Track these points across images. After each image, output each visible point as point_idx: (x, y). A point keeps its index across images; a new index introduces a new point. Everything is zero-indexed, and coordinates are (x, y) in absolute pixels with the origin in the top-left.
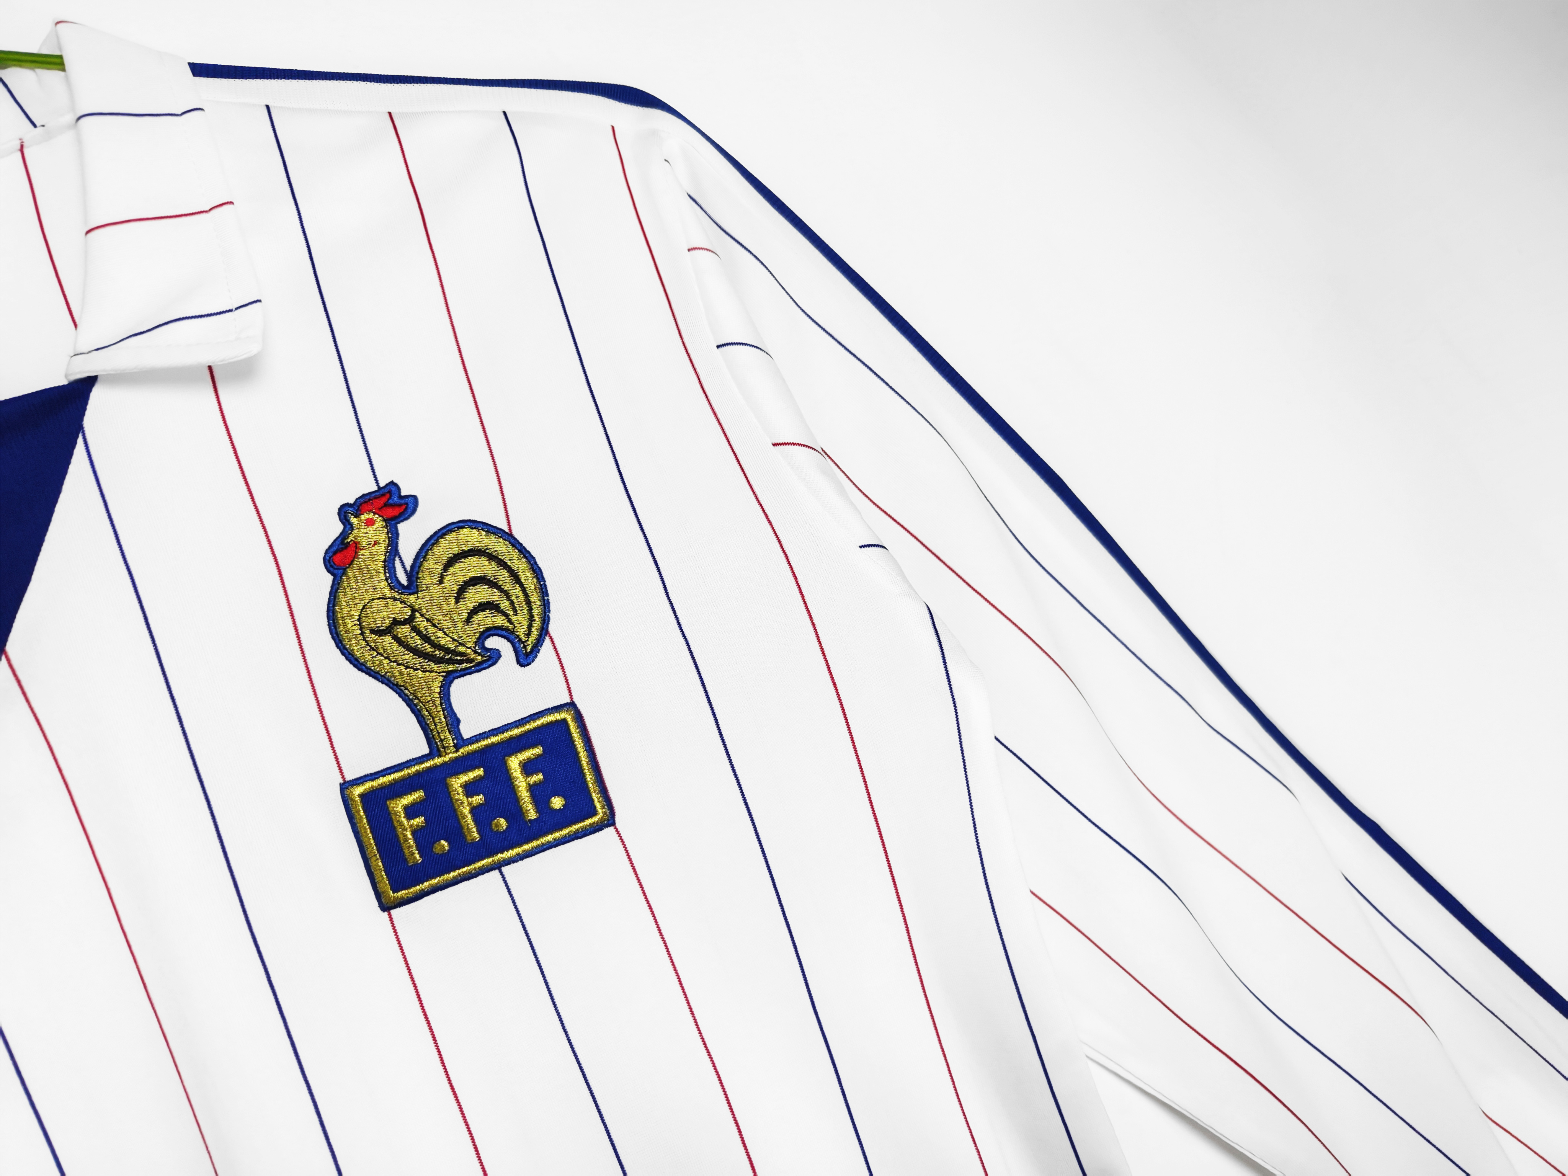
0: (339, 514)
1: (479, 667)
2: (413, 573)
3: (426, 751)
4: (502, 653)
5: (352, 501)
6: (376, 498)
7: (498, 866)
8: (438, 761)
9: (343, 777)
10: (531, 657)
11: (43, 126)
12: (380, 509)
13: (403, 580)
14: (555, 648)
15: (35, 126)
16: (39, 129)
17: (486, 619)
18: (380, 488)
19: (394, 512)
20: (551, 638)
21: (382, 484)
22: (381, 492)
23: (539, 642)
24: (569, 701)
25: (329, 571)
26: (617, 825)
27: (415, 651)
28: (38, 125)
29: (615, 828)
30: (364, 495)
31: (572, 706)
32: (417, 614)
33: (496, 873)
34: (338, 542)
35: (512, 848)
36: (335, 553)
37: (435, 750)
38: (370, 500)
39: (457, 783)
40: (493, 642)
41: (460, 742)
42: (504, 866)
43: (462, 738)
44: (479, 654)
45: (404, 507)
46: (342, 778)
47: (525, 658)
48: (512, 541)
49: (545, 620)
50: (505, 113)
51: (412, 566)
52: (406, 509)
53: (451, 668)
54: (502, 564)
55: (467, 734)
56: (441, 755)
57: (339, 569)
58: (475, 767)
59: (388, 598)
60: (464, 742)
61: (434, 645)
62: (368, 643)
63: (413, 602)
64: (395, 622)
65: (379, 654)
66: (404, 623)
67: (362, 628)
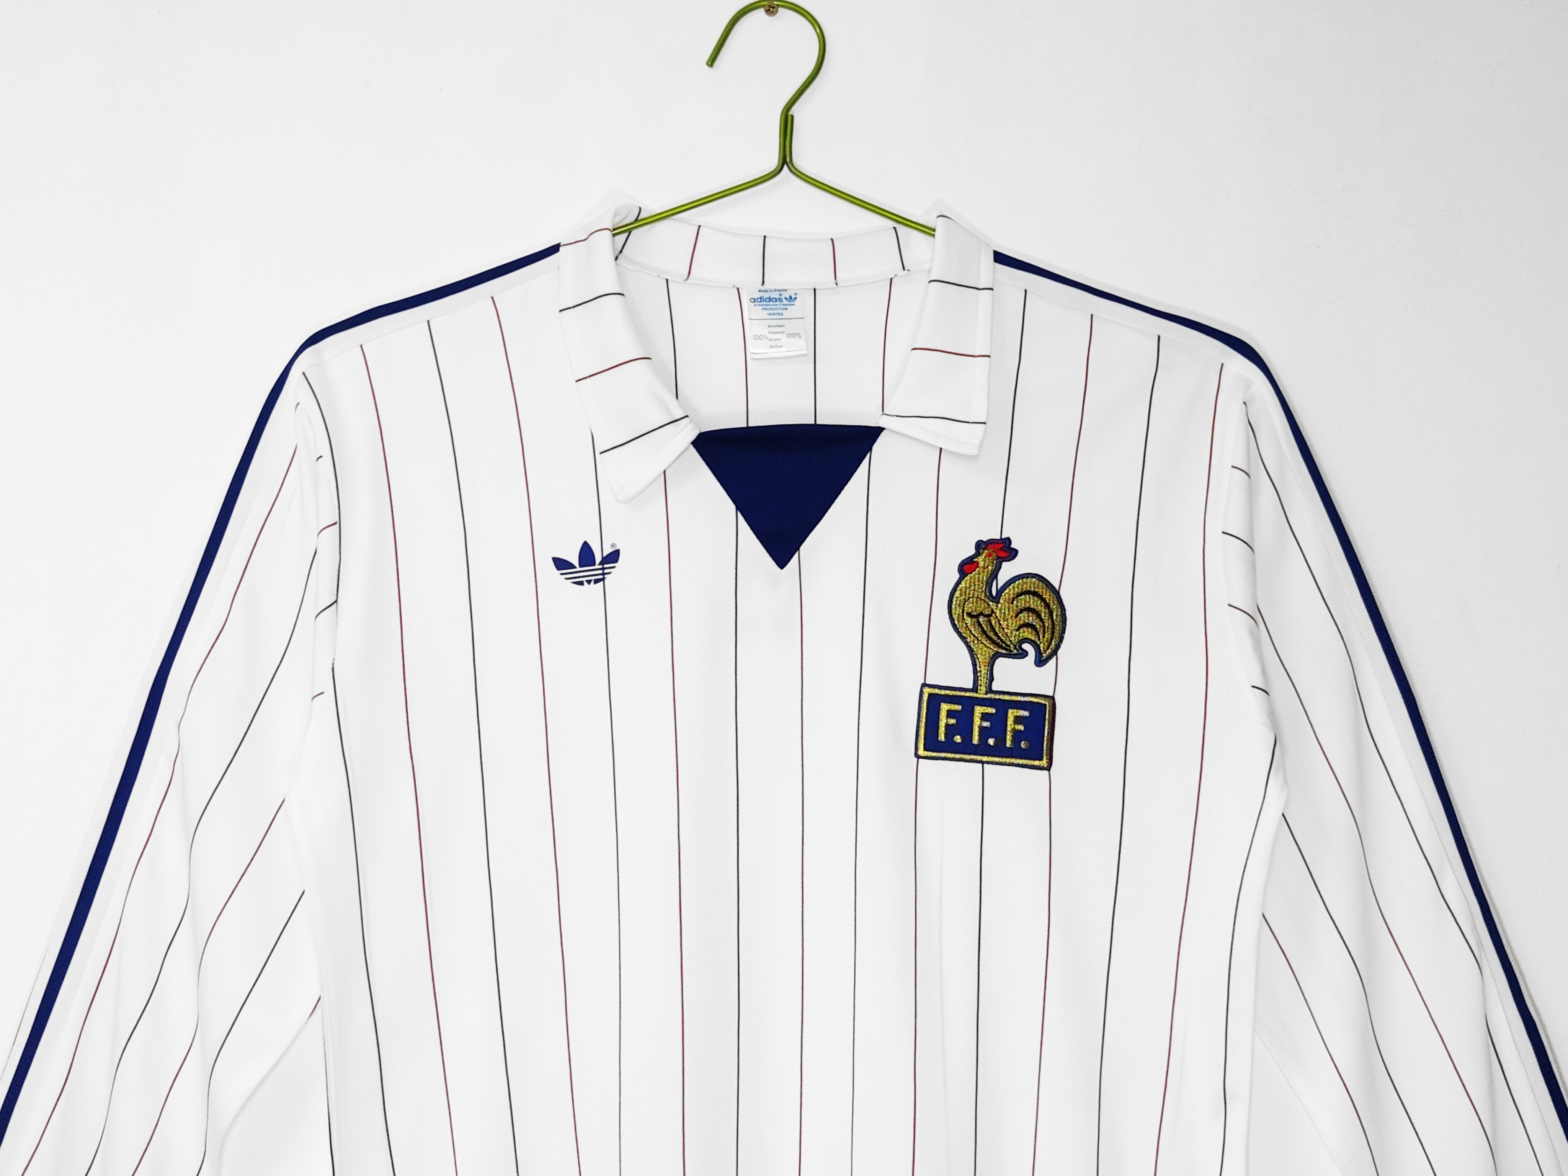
0: (976, 544)
1: (1015, 656)
2: (1000, 592)
3: (970, 686)
4: (1029, 654)
5: (985, 540)
6: (998, 543)
7: (983, 763)
8: (975, 695)
9: (925, 680)
10: (1044, 663)
11: (909, 270)
12: (998, 550)
13: (994, 593)
14: (1057, 664)
15: (904, 269)
16: (906, 272)
17: (1027, 633)
18: (1001, 539)
19: (1002, 554)
20: (1057, 658)
21: (1003, 537)
22: (1001, 541)
23: (1049, 658)
24: (1051, 694)
25: (959, 572)
26: (1050, 771)
27: (984, 632)
28: (906, 268)
30: (992, 539)
31: (1053, 698)
32: (994, 615)
34: (969, 559)
35: (993, 757)
36: (965, 564)
37: (975, 689)
38: (994, 543)
39: (979, 710)
40: (1026, 646)
41: (990, 690)
42: (985, 764)
44: (1017, 650)
45: (1010, 554)
47: (1040, 662)
48: (1058, 596)
49: (1058, 647)
50: (1159, 337)
51: (1002, 587)
52: (1010, 555)
53: (1000, 650)
54: (1047, 606)
55: (994, 688)
56: (977, 693)
57: (963, 574)
58: (992, 707)
59: (982, 600)
60: (991, 691)
61: (996, 634)
62: (963, 619)
63: (994, 607)
64: (981, 614)
65: (967, 627)
66: (985, 616)
67: (963, 610)
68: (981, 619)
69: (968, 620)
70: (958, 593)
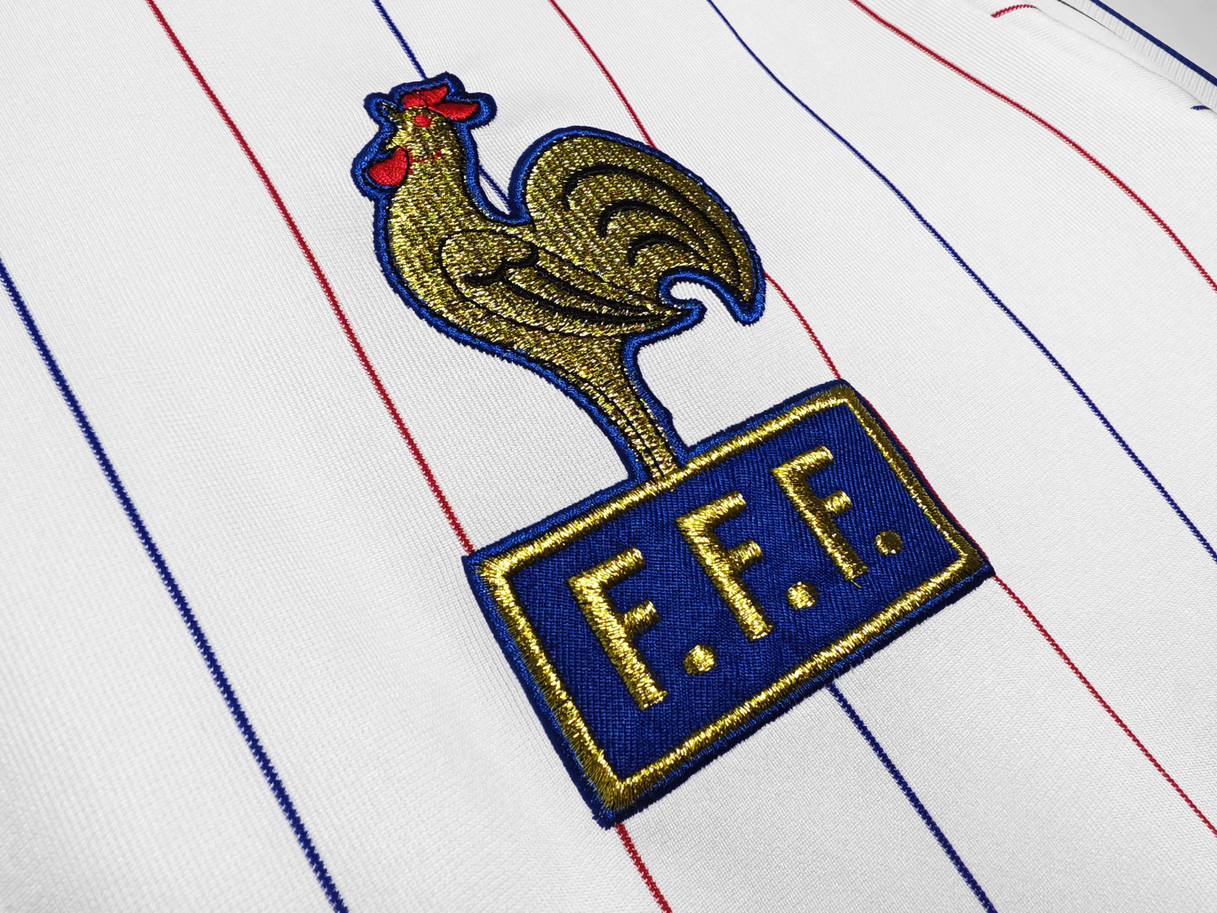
0: (367, 107)
1: (674, 328)
2: (515, 198)
3: (622, 474)
4: (705, 307)
6: (425, 91)
7: (825, 679)
8: (650, 489)
9: (467, 544)
10: (754, 308)
12: (435, 107)
13: (501, 206)
14: (786, 298)
17: (658, 259)
18: (427, 80)
19: (455, 113)
20: (773, 282)
21: (430, 75)
22: (432, 85)
23: (756, 290)
25: (364, 194)
26: (998, 574)
27: (548, 306)
29: (998, 579)
31: (843, 385)
32: (540, 254)
33: (823, 695)
34: (374, 151)
35: (843, 636)
36: (370, 166)
38: (415, 93)
39: (695, 526)
40: (683, 291)
42: (837, 677)
43: (684, 446)
44: (666, 309)
45: (473, 109)
46: (465, 546)
47: (744, 312)
48: (658, 156)
49: (754, 257)
51: (512, 187)
52: (479, 111)
53: (626, 329)
54: (651, 183)
55: (690, 438)
56: (650, 479)
57: (382, 190)
58: (724, 495)
59: (482, 231)
60: (692, 452)
61: (585, 296)
62: (463, 298)
63: (529, 237)
64: (505, 265)
65: (489, 313)
66: (519, 265)
67: (445, 275)
68: (517, 278)
69: (481, 296)
70: (399, 242)
